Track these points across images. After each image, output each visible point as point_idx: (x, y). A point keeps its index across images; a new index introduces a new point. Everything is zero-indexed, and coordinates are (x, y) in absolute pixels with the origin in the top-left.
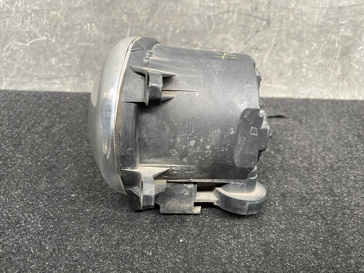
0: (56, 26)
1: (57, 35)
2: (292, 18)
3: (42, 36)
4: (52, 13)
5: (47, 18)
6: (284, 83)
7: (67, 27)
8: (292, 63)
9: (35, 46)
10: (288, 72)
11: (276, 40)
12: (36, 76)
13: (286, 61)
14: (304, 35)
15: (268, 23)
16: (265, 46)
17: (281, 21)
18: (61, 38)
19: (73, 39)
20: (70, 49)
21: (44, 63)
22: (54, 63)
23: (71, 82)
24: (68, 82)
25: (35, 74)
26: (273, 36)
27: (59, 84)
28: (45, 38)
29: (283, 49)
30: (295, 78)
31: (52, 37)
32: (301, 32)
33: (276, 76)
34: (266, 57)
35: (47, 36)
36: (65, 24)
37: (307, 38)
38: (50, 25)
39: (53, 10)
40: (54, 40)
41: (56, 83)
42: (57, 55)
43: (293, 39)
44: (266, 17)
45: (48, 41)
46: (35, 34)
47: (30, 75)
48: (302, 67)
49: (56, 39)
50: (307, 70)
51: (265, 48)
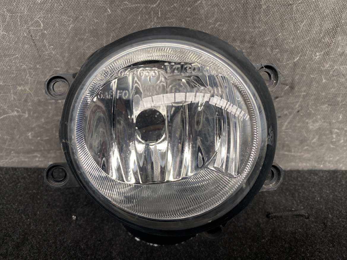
0: (26, 101)
1: (29, 111)
2: (324, 81)
3: (13, 111)
4: (19, 88)
5: (15, 94)
6: (307, 150)
7: (40, 101)
8: (319, 129)
9: (6, 122)
10: (313, 139)
11: (301, 106)
12: (13, 150)
13: (311, 127)
14: (339, 99)
15: (292, 88)
16: (286, 112)
17: (309, 85)
18: (34, 113)
19: (49, 113)
20: (46, 123)
21: (19, 138)
22: (30, 137)
23: (53, 155)
24: (49, 155)
25: (11, 148)
26: (297, 102)
27: (39, 158)
28: (16, 113)
29: (309, 115)
30: (322, 145)
31: (25, 113)
32: (336, 96)
33: (297, 143)
34: (286, 123)
35: (18, 112)
36: (36, 99)
37: (342, 101)
38: (19, 100)
39: (20, 85)
40: (27, 116)
41: (36, 157)
42: (32, 129)
43: (324, 103)
44: (289, 80)
45: (20, 116)
46: (4, 110)
47: (6, 150)
48: (331, 133)
49: (29, 114)
50: (338, 135)
51: (286, 115)
